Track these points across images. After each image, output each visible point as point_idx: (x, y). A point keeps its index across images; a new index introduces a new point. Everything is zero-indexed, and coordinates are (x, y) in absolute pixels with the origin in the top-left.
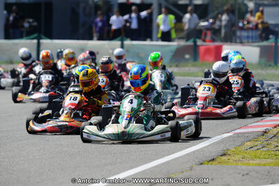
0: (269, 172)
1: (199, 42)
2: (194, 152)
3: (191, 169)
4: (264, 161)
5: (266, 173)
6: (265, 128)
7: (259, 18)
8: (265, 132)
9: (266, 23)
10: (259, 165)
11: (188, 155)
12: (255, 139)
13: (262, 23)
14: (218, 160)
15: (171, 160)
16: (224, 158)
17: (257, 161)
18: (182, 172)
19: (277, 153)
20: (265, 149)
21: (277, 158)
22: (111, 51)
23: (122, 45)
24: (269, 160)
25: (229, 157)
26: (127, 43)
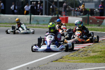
0: (76, 65)
1: (60, 16)
2: (50, 57)
3: (48, 64)
4: (76, 61)
5: (75, 65)
6: (79, 48)
7: (83, 7)
8: (79, 50)
9: (86, 9)
10: (74, 62)
11: (48, 58)
13: (84, 9)
14: (59, 60)
15: (41, 60)
16: (61, 59)
17: (74, 61)
18: (44, 65)
19: (82, 57)
20: (77, 56)
21: (81, 60)
22: (27, 19)
23: (31, 17)
24: (78, 60)
25: (63, 59)
26: (32, 16)
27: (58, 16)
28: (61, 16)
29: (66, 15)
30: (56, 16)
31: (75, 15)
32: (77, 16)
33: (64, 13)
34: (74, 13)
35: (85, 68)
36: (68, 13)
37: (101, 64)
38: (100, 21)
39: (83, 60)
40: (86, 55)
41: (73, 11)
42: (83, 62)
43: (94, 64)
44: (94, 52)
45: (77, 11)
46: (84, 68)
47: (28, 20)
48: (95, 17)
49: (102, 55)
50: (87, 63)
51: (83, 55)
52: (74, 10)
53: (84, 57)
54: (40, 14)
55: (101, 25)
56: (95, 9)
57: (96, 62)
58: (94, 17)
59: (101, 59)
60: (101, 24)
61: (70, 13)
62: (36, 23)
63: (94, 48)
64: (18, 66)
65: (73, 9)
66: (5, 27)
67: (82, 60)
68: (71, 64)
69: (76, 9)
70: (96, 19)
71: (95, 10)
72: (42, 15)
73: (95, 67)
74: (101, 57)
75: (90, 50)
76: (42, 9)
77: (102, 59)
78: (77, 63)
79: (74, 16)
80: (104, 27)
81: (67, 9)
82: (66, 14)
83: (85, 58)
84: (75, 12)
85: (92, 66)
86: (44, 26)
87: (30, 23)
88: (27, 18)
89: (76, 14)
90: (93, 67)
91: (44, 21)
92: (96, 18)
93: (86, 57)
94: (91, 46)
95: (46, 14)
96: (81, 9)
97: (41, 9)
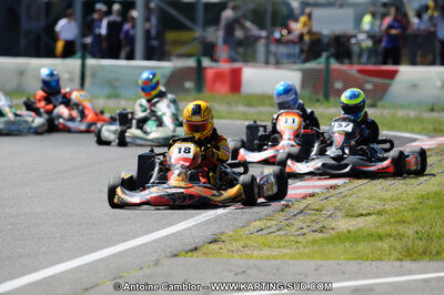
0: (278, 270)
2: (167, 237)
3: (156, 264)
4: (276, 252)
5: (274, 271)
7: (305, 25)
8: (287, 206)
9: (316, 34)
10: (268, 258)
11: (155, 241)
12: (269, 217)
13: (310, 32)
14: (204, 250)
16: (213, 246)
17: (266, 252)
18: (141, 269)
19: (300, 238)
20: (281, 233)
21: (298, 248)
22: (66, 76)
23: (83, 66)
24: (284, 250)
25: (222, 245)
26: (91, 62)
27: (199, 62)
28: (214, 64)
29: (232, 60)
30: (191, 63)
31: (272, 59)
32: (278, 64)
33: (223, 52)
34: (268, 52)
36: (241, 50)
37: (381, 264)
38: (375, 85)
39: (307, 251)
40: (318, 227)
41: (262, 42)
42: (308, 256)
43: (353, 266)
44: (351, 216)
45: (278, 41)
47: (72, 80)
48: (356, 67)
49: (387, 229)
50: (323, 262)
51: (304, 226)
52: (267, 38)
53: (311, 236)
54: (123, 53)
55: (379, 104)
56: (355, 36)
57: (360, 258)
58: (351, 69)
59: (380, 244)
60: (381, 99)
61: (250, 50)
62: (106, 91)
63: (350, 199)
64: (29, 273)
65: (264, 33)
67: (302, 250)
68: (255, 266)
69: (277, 35)
70: (359, 76)
71: (353, 41)
73: (355, 279)
74: (380, 238)
75: (337, 208)
76: (132, 32)
77: (384, 245)
78: (279, 261)
79: (267, 63)
80: (392, 111)
81: (239, 34)
82: (234, 55)
83: (314, 242)
84: (273, 48)
85: (344, 275)
88: (71, 72)
89: (275, 54)
90: (349, 279)
92: (360, 71)
93: (320, 235)
94: (338, 191)
96: (296, 33)
97: (127, 32)
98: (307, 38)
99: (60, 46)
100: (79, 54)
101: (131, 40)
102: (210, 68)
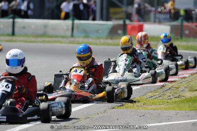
0: (159, 115)
1: (128, 22)
3: (105, 112)
4: (158, 107)
5: (157, 115)
7: (172, 5)
8: (163, 86)
10: (154, 109)
12: (155, 91)
13: (174, 9)
14: (126, 105)
16: (130, 104)
17: (154, 107)
18: (98, 114)
19: (169, 101)
20: (160, 98)
21: (168, 105)
22: (65, 28)
23: (73, 24)
24: (162, 106)
25: (134, 104)
26: (77, 22)
27: (124, 22)
30: (121, 22)
31: (157, 20)
32: (160, 22)
34: (155, 17)
35: (175, 121)
39: (172, 106)
40: (177, 95)
41: (153, 13)
42: (172, 108)
44: (192, 91)
45: (160, 13)
46: (173, 121)
47: (67, 30)
48: (195, 24)
50: (179, 111)
51: (171, 95)
52: (155, 11)
53: (174, 100)
56: (194, 10)
57: (196, 109)
62: (83, 35)
63: (192, 83)
65: (153, 9)
66: (26, 42)
67: (170, 106)
68: (149, 113)
69: (159, 10)
70: (196, 28)
71: (193, 12)
72: (94, 19)
75: (186, 87)
78: (159, 111)
79: (155, 22)
83: (175, 102)
84: (158, 15)
85: (189, 117)
86: (98, 41)
87: (72, 36)
89: (159, 18)
90: (191, 119)
91: (97, 31)
92: (196, 26)
93: (178, 99)
94: (186, 79)
95: (102, 19)
96: (168, 9)
98: (173, 11)
99: (63, 15)
100: (71, 18)
101: (94, 12)
102: (130, 24)
